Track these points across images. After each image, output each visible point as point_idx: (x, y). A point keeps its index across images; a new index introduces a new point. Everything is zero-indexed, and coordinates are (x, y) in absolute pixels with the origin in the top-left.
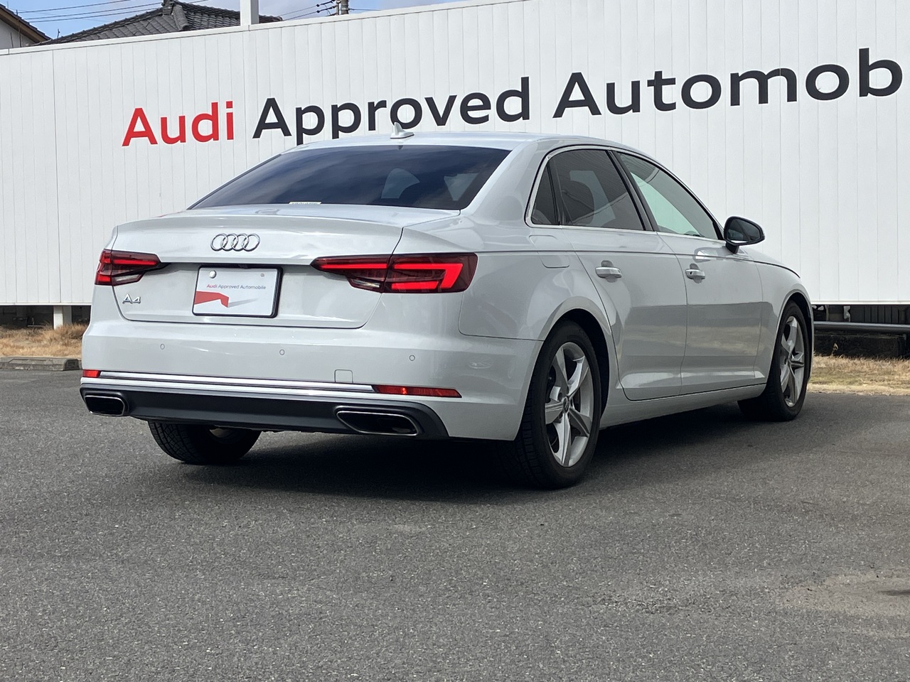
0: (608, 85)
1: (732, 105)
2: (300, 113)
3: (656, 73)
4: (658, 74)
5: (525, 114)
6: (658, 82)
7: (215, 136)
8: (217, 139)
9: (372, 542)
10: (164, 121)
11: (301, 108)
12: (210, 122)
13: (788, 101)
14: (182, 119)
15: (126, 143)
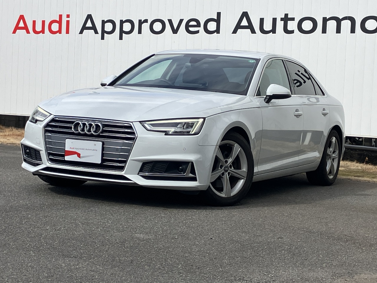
0: (261, 19)
1: (322, 33)
2: (104, 22)
3: (285, 14)
4: (286, 15)
5: (218, 31)
6: (286, 19)
7: (60, 31)
8: (61, 33)
9: (123, 243)
10: (34, 22)
11: (104, 20)
12: (58, 24)
13: (351, 33)
14: (43, 22)
15: (14, 32)
